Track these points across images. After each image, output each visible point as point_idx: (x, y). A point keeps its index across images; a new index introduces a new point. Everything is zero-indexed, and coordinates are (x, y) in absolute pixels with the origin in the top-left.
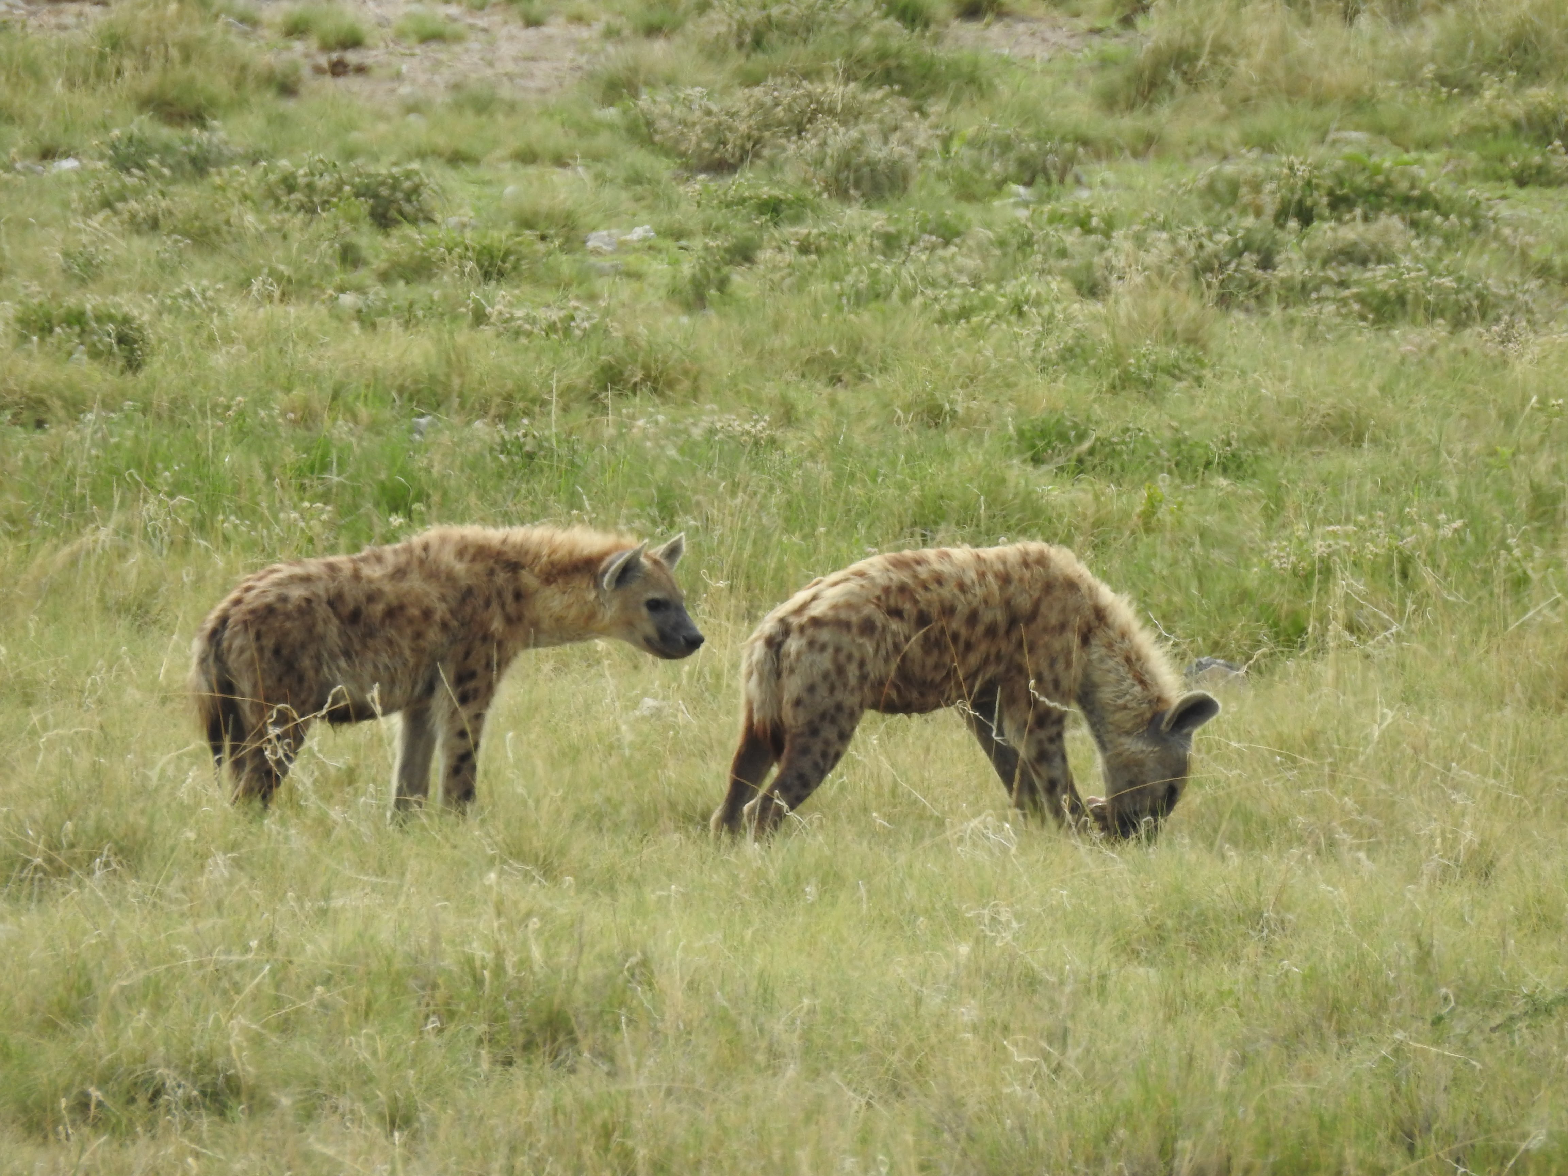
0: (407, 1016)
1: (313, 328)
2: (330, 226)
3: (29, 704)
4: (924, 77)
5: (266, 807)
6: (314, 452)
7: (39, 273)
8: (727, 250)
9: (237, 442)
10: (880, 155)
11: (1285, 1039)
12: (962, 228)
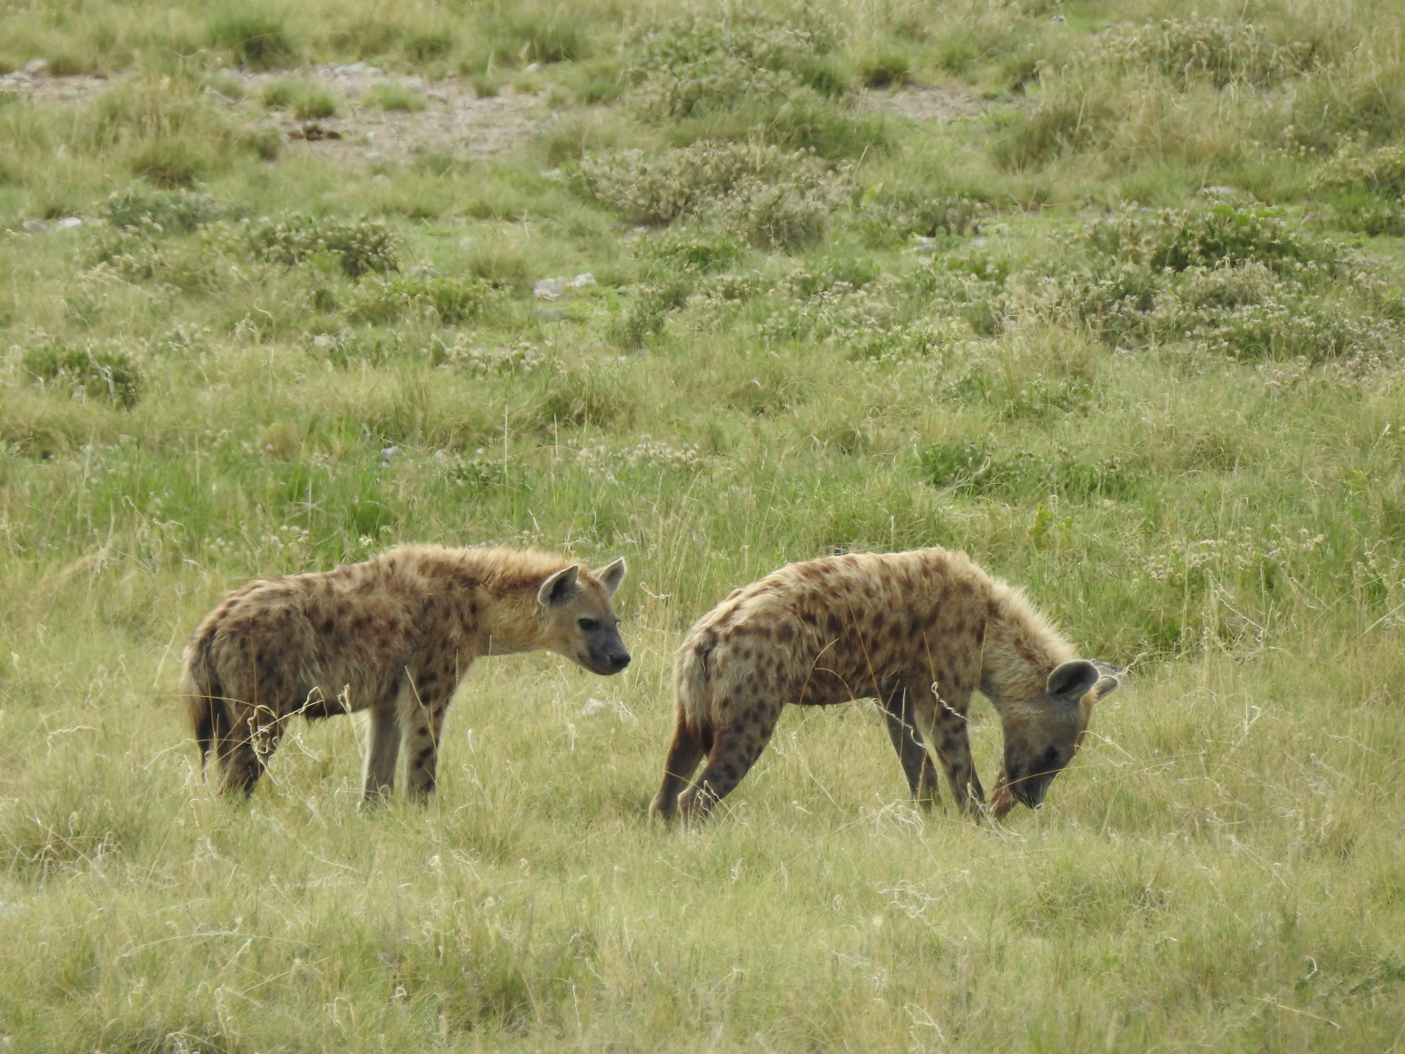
0: (378, 985)
1: (291, 367)
2: (306, 274)
3: (37, 705)
4: (837, 139)
5: (248, 796)
6: (291, 479)
7: (44, 319)
8: (662, 296)
9: (223, 472)
10: (798, 209)
11: (1165, 1001)
12: (872, 273)
